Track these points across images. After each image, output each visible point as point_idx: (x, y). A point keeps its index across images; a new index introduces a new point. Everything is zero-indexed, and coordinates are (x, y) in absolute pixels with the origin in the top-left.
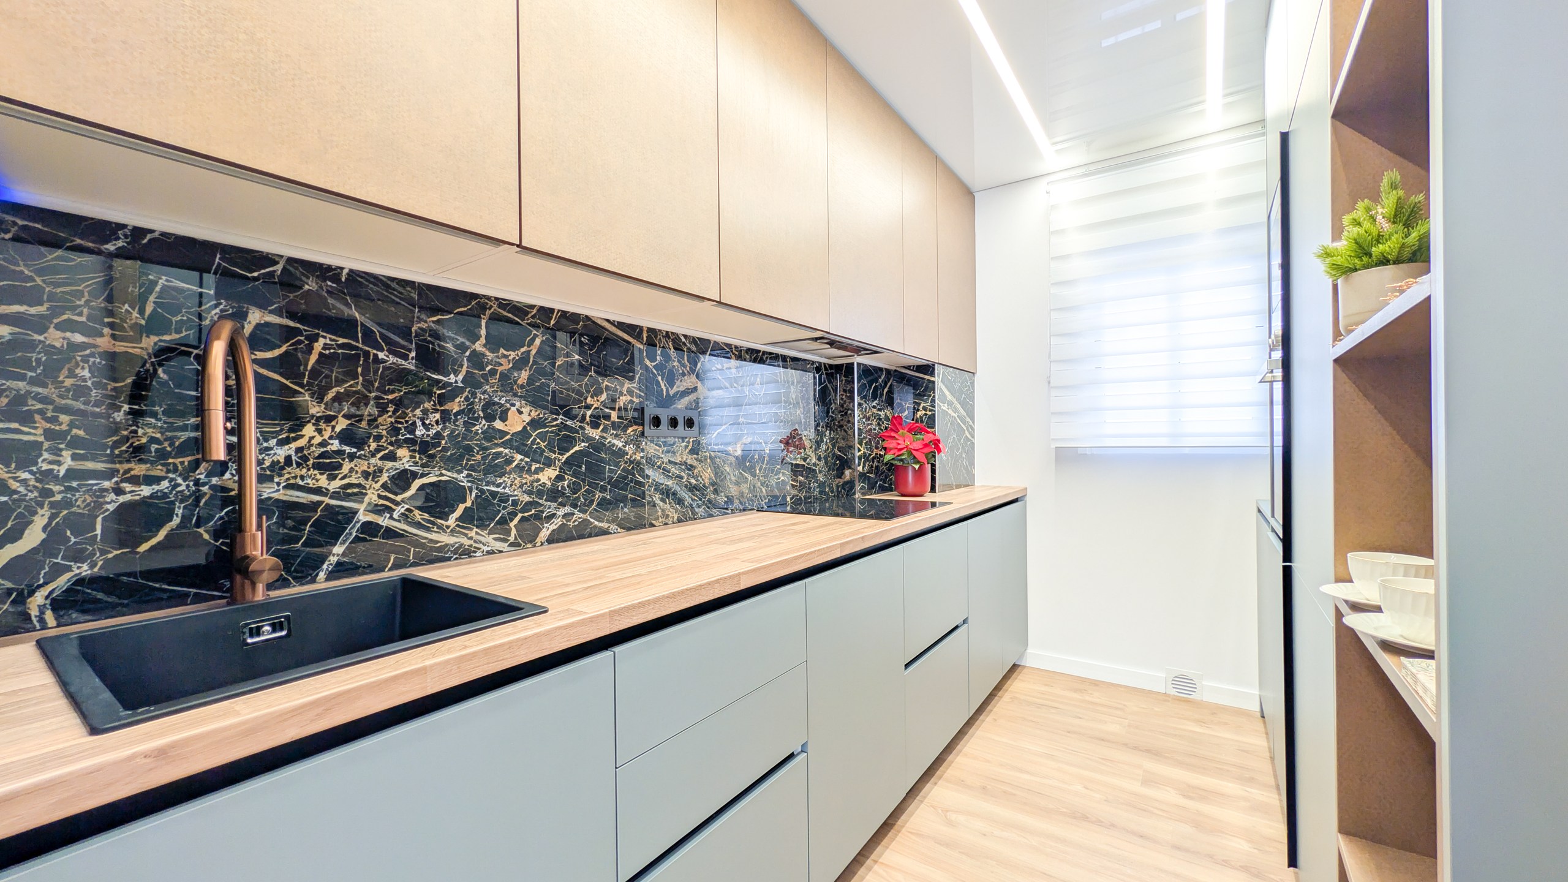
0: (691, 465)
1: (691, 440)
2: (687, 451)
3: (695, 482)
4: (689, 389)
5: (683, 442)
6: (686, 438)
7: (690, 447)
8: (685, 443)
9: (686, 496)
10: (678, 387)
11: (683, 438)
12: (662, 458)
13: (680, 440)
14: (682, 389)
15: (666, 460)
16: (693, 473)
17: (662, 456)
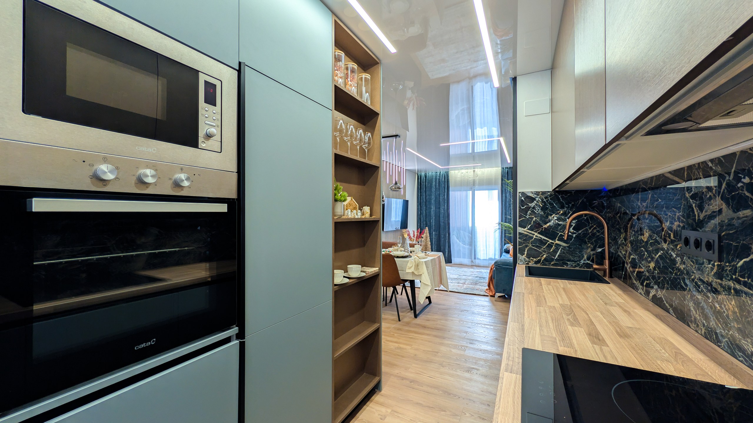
0: (715, 288)
1: (716, 264)
2: (712, 273)
3: (719, 308)
4: (714, 212)
5: (709, 264)
6: (712, 261)
7: (715, 271)
8: (710, 266)
9: (711, 316)
10: (706, 212)
11: (710, 261)
12: (695, 273)
13: (707, 261)
14: (709, 213)
15: (697, 276)
16: (718, 298)
17: (695, 272)
